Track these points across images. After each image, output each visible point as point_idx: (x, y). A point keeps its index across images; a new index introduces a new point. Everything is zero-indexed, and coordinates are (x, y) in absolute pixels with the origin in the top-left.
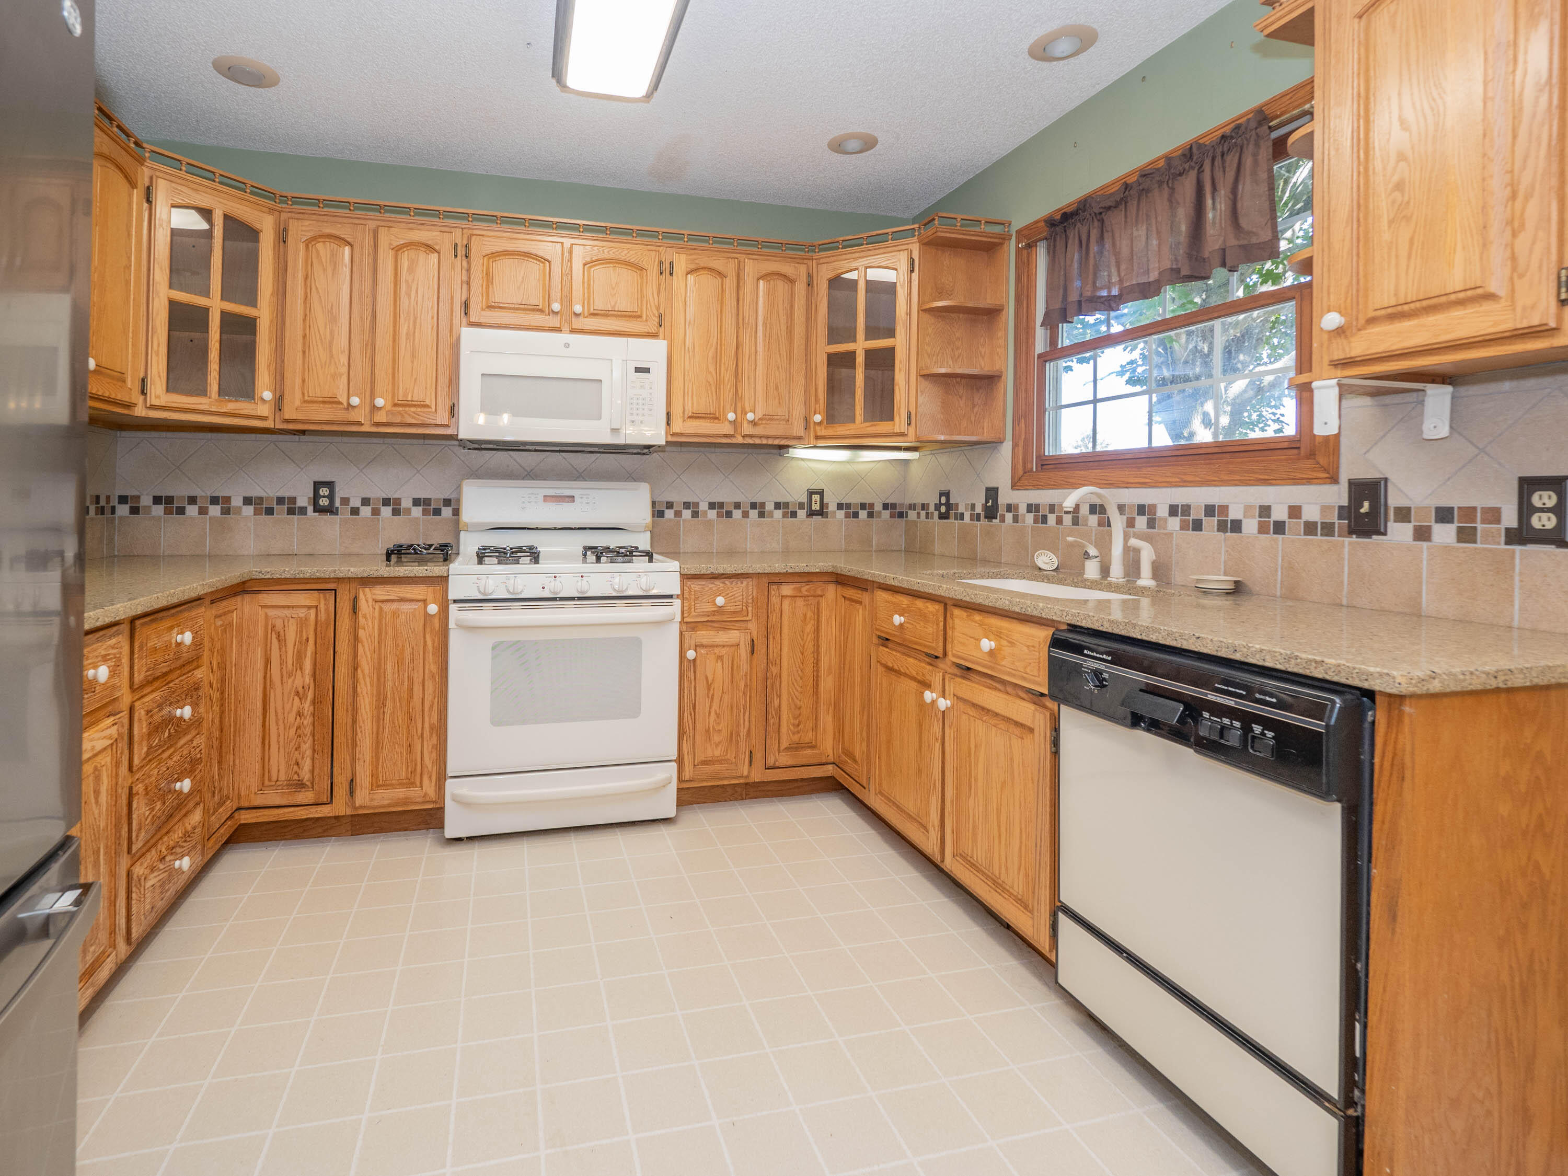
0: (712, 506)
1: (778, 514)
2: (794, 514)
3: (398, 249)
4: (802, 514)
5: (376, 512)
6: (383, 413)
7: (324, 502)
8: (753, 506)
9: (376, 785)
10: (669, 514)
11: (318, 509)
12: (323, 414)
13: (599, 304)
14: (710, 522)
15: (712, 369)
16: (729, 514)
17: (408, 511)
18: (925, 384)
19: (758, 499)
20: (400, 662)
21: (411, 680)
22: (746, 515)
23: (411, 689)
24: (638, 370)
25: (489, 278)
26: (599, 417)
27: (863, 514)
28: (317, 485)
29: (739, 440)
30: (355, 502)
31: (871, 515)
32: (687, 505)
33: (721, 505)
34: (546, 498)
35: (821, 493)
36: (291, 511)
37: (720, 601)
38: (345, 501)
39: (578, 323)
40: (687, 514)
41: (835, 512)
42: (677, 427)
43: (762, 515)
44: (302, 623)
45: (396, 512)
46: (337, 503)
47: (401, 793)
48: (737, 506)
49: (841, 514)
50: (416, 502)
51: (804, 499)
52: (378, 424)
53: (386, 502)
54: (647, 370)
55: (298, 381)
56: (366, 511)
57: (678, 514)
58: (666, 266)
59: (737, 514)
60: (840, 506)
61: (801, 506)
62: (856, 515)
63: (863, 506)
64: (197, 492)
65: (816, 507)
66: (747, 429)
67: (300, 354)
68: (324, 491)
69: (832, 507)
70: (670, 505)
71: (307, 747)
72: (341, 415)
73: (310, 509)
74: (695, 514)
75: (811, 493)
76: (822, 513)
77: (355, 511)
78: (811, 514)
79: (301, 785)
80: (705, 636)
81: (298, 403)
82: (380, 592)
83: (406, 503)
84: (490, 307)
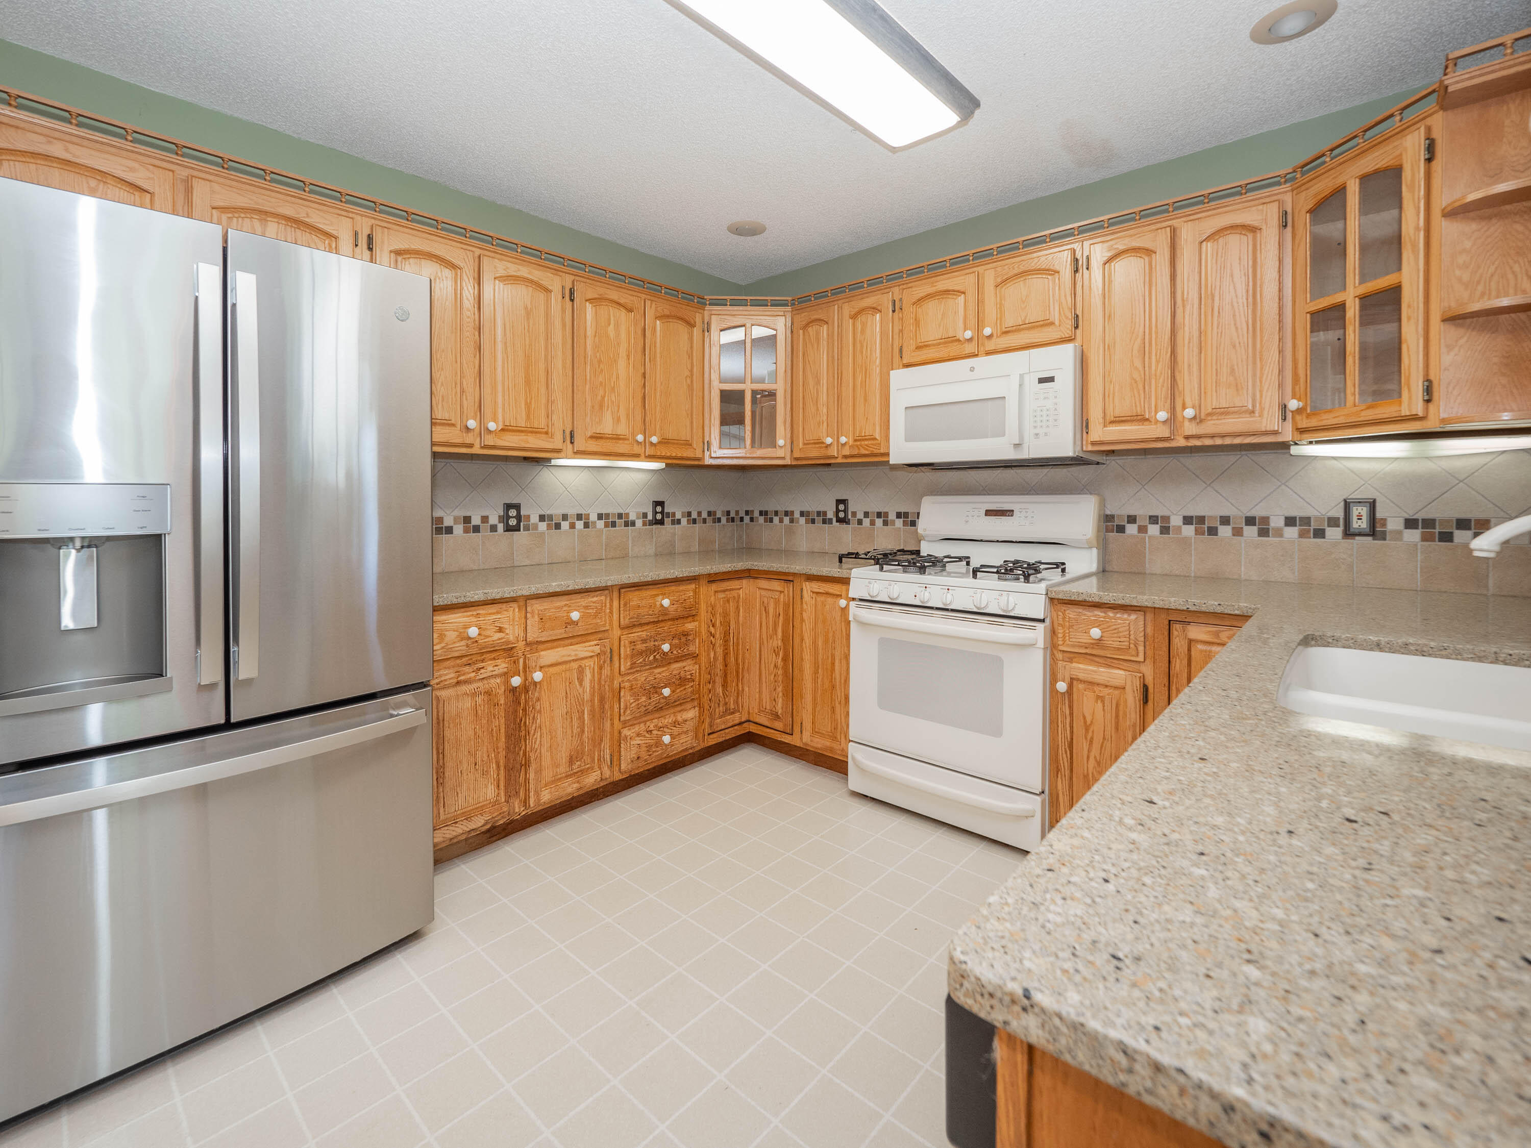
0: (1188, 520)
1: (1292, 533)
2: (1320, 533)
3: (855, 317)
4: (1333, 534)
5: (873, 523)
6: (847, 447)
7: (842, 515)
8: (1251, 521)
9: (814, 732)
10: (1132, 529)
11: (840, 520)
12: (814, 452)
13: (1010, 321)
14: (1185, 541)
15: (1138, 363)
16: (1213, 531)
17: (893, 523)
18: (1455, 331)
19: (1258, 512)
20: (826, 641)
21: (833, 656)
22: (1238, 532)
23: (833, 664)
24: (1042, 381)
25: (917, 322)
26: (1004, 435)
28: (839, 502)
29: (1181, 442)
30: (860, 515)
32: (1154, 519)
33: (1201, 520)
34: (989, 513)
35: (1369, 504)
36: (824, 522)
37: (1096, 633)
38: (854, 514)
39: (990, 346)
40: (1154, 530)
41: (1400, 533)
42: (1098, 432)
43: (1264, 532)
44: (777, 602)
45: (886, 523)
46: (850, 516)
47: (828, 743)
48: (1225, 521)
49: (1414, 535)
50: (899, 515)
51: (1339, 513)
53: (879, 515)
54: (1051, 379)
55: (801, 429)
56: (866, 522)
57: (1142, 529)
58: (1082, 262)
59: (1225, 531)
60: (1411, 524)
61: (1333, 522)
63: (1463, 524)
64: (779, 508)
65: (1360, 523)
66: (1190, 429)
67: (801, 411)
68: (841, 507)
69: (1394, 524)
70: (1132, 519)
71: (780, 689)
72: (823, 452)
73: (834, 520)
74: (1165, 530)
75: (1347, 505)
76: (1375, 531)
77: (860, 522)
78: (1354, 533)
79: (776, 716)
80: (1082, 669)
81: (801, 445)
82: (816, 586)
83: (892, 516)
84: (918, 348)
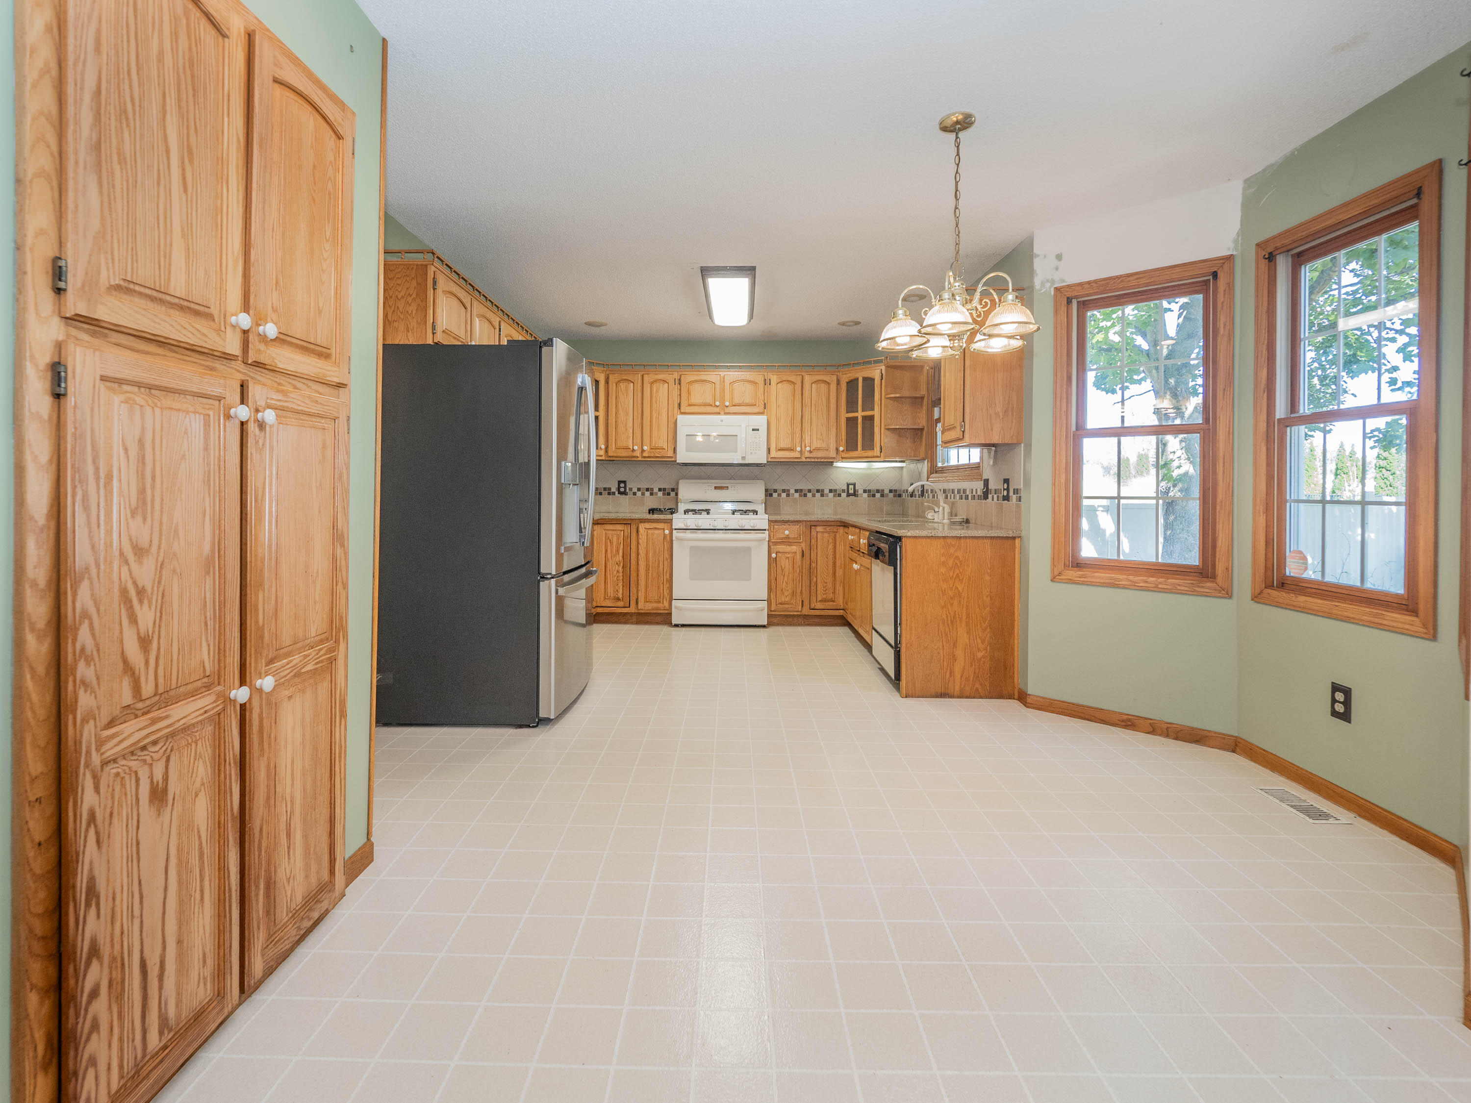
0: (796, 491)
1: (831, 495)
2: (840, 495)
3: (652, 383)
4: (844, 495)
5: (643, 494)
6: (646, 452)
7: (622, 490)
8: (818, 491)
9: (645, 602)
10: (775, 495)
11: (620, 493)
12: (622, 454)
13: (736, 401)
14: (795, 500)
15: (790, 428)
16: (805, 495)
17: (656, 494)
18: (888, 432)
19: (820, 488)
20: (655, 553)
21: (659, 561)
22: (814, 496)
23: (659, 564)
24: (753, 430)
25: (689, 392)
26: (736, 452)
27: (878, 495)
28: (620, 482)
29: (804, 460)
30: (635, 490)
31: (882, 496)
32: (784, 491)
33: (801, 491)
34: (716, 488)
35: (854, 485)
36: (609, 494)
37: (787, 532)
38: (631, 489)
39: (727, 410)
40: (784, 495)
41: (862, 494)
42: (774, 454)
43: (822, 495)
44: (618, 536)
45: (652, 494)
46: (628, 491)
47: (656, 607)
48: (810, 491)
49: (865, 495)
50: (660, 490)
51: (846, 488)
52: (645, 457)
53: (647, 490)
54: (758, 430)
55: (614, 440)
56: (639, 494)
57: (779, 495)
58: (768, 381)
59: (809, 495)
60: (865, 491)
61: (843, 491)
62: (874, 496)
63: (878, 491)
65: (851, 491)
66: (807, 454)
67: (614, 429)
68: (622, 485)
69: (861, 492)
70: (775, 491)
71: (621, 584)
72: (630, 454)
73: (617, 493)
74: (788, 495)
75: (848, 485)
76: (855, 494)
77: (635, 494)
78: (849, 495)
79: (618, 599)
80: (780, 548)
81: (613, 449)
82: (648, 525)
83: (656, 490)
84: (689, 406)
